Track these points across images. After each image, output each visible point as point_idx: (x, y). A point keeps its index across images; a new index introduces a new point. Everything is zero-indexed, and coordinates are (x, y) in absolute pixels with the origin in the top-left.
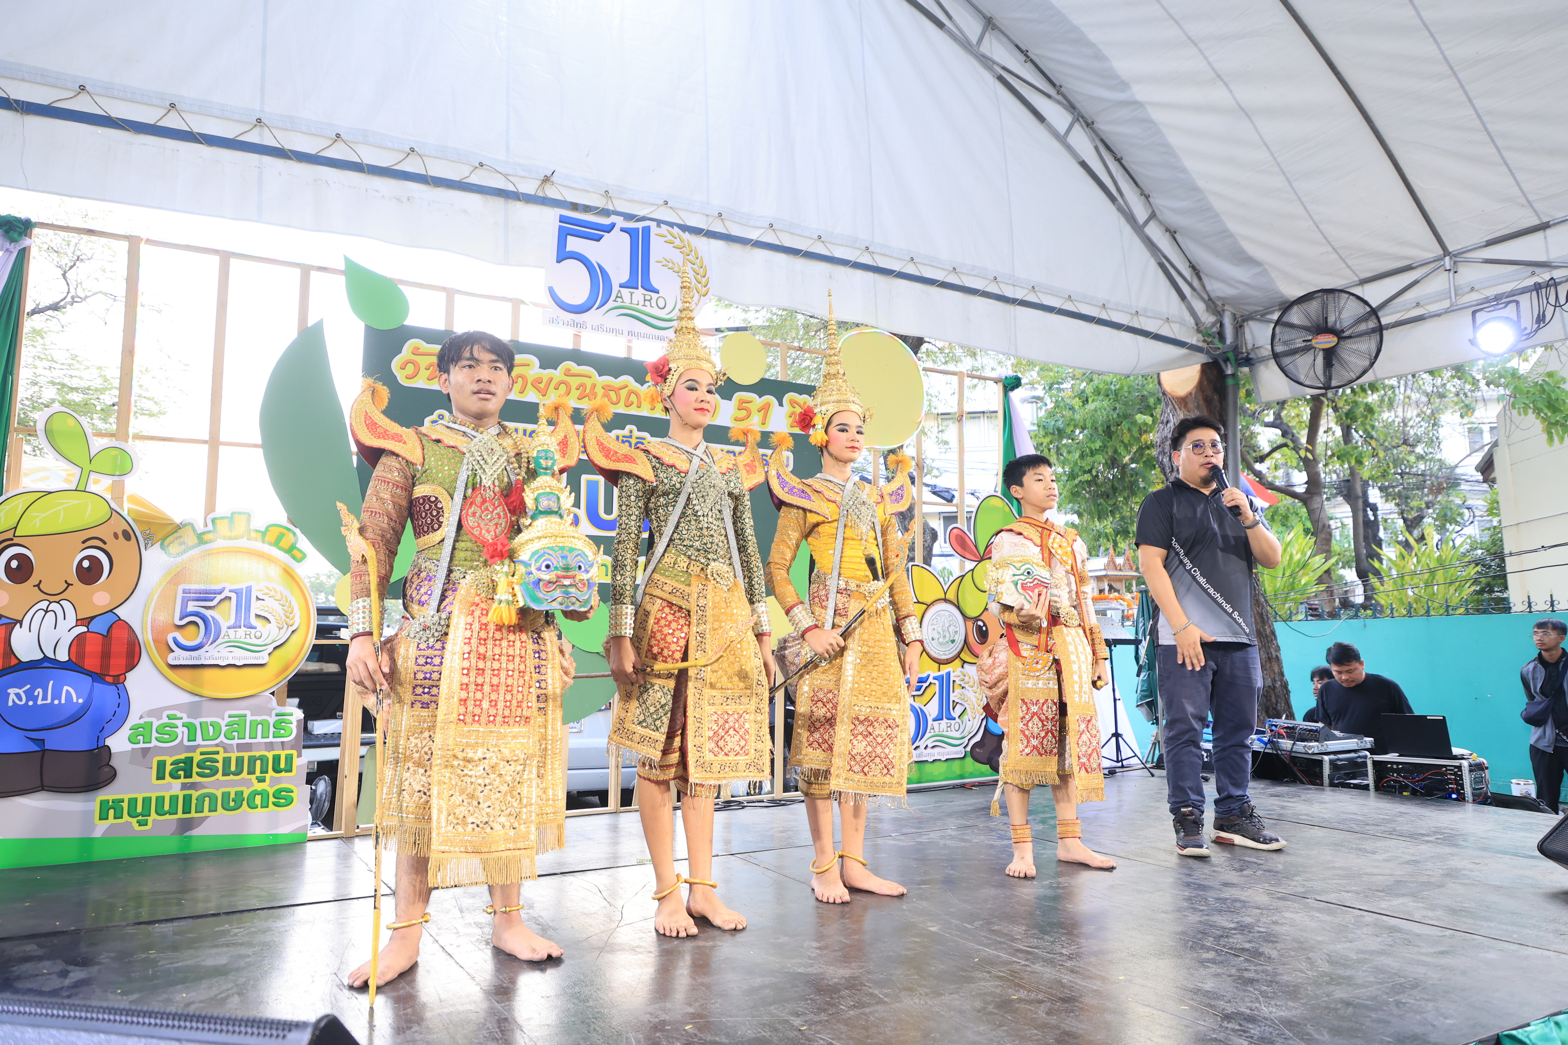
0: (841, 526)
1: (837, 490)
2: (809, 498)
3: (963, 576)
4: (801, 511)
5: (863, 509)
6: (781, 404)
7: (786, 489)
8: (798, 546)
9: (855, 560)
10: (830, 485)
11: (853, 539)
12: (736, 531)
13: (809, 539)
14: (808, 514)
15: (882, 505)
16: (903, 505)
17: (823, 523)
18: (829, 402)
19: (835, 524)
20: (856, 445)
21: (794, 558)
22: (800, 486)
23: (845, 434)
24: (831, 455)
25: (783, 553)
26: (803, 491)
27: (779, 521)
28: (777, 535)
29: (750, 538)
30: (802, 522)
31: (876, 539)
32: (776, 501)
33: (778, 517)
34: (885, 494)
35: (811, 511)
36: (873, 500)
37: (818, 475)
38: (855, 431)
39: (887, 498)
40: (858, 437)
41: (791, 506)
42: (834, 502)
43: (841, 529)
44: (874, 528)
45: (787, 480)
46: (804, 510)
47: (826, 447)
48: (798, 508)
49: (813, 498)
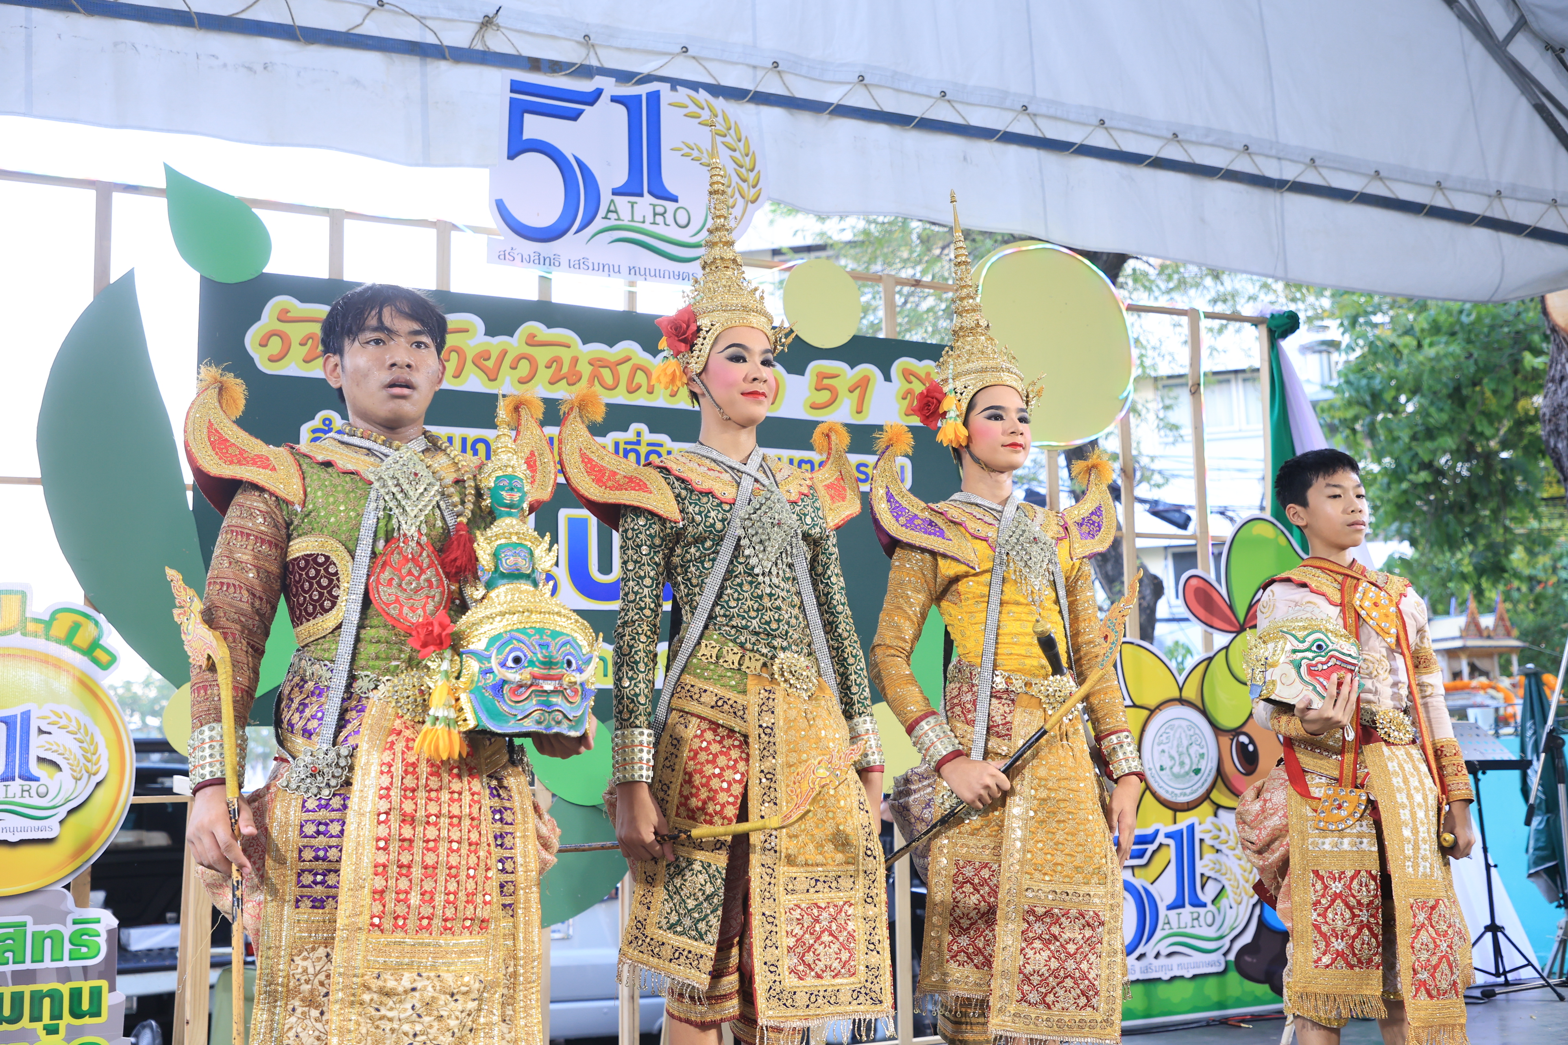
0: (997, 580)
1: (991, 520)
2: (942, 534)
3: (1210, 659)
4: (927, 556)
5: (1035, 549)
6: (888, 378)
7: (902, 520)
8: (924, 616)
9: (1023, 640)
10: (976, 511)
11: (1018, 603)
12: (818, 598)
13: (944, 604)
14: (941, 562)
15: (1065, 543)
16: (1101, 542)
17: (966, 575)
18: (968, 373)
19: (986, 577)
20: (1019, 440)
21: (917, 637)
22: (926, 514)
23: (999, 423)
24: (976, 460)
25: (899, 629)
26: (931, 523)
27: (891, 575)
28: (887, 598)
29: (840, 608)
30: (930, 575)
31: (1057, 601)
32: (885, 540)
33: (889, 568)
34: (1070, 523)
35: (945, 556)
36: (1051, 534)
37: (956, 496)
38: (1015, 416)
39: (1074, 529)
40: (1022, 427)
41: (912, 547)
42: (985, 539)
43: (996, 588)
44: (1054, 584)
45: (904, 504)
46: (934, 554)
47: (967, 447)
48: (923, 550)
49: (948, 534)
